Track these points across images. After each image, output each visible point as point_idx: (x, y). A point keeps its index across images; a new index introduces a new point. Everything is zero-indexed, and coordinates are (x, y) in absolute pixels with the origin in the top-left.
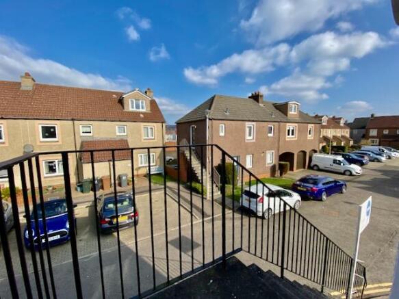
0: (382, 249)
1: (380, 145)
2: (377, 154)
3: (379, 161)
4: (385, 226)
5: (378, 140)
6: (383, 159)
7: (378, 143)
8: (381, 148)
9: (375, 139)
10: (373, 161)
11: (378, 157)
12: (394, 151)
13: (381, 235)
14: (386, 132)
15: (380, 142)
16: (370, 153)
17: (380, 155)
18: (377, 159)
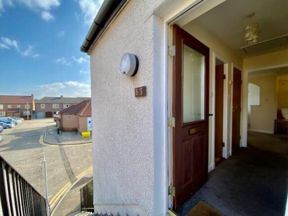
0: (39, 183)
1: (6, 116)
2: (8, 123)
3: (10, 127)
4: (33, 169)
5: (5, 113)
6: (13, 125)
7: (5, 115)
8: (9, 118)
9: (2, 112)
10: (6, 128)
11: (9, 124)
12: (18, 119)
13: (34, 176)
14: (9, 107)
15: (6, 113)
16: (2, 122)
17: (9, 123)
18: (8, 126)
